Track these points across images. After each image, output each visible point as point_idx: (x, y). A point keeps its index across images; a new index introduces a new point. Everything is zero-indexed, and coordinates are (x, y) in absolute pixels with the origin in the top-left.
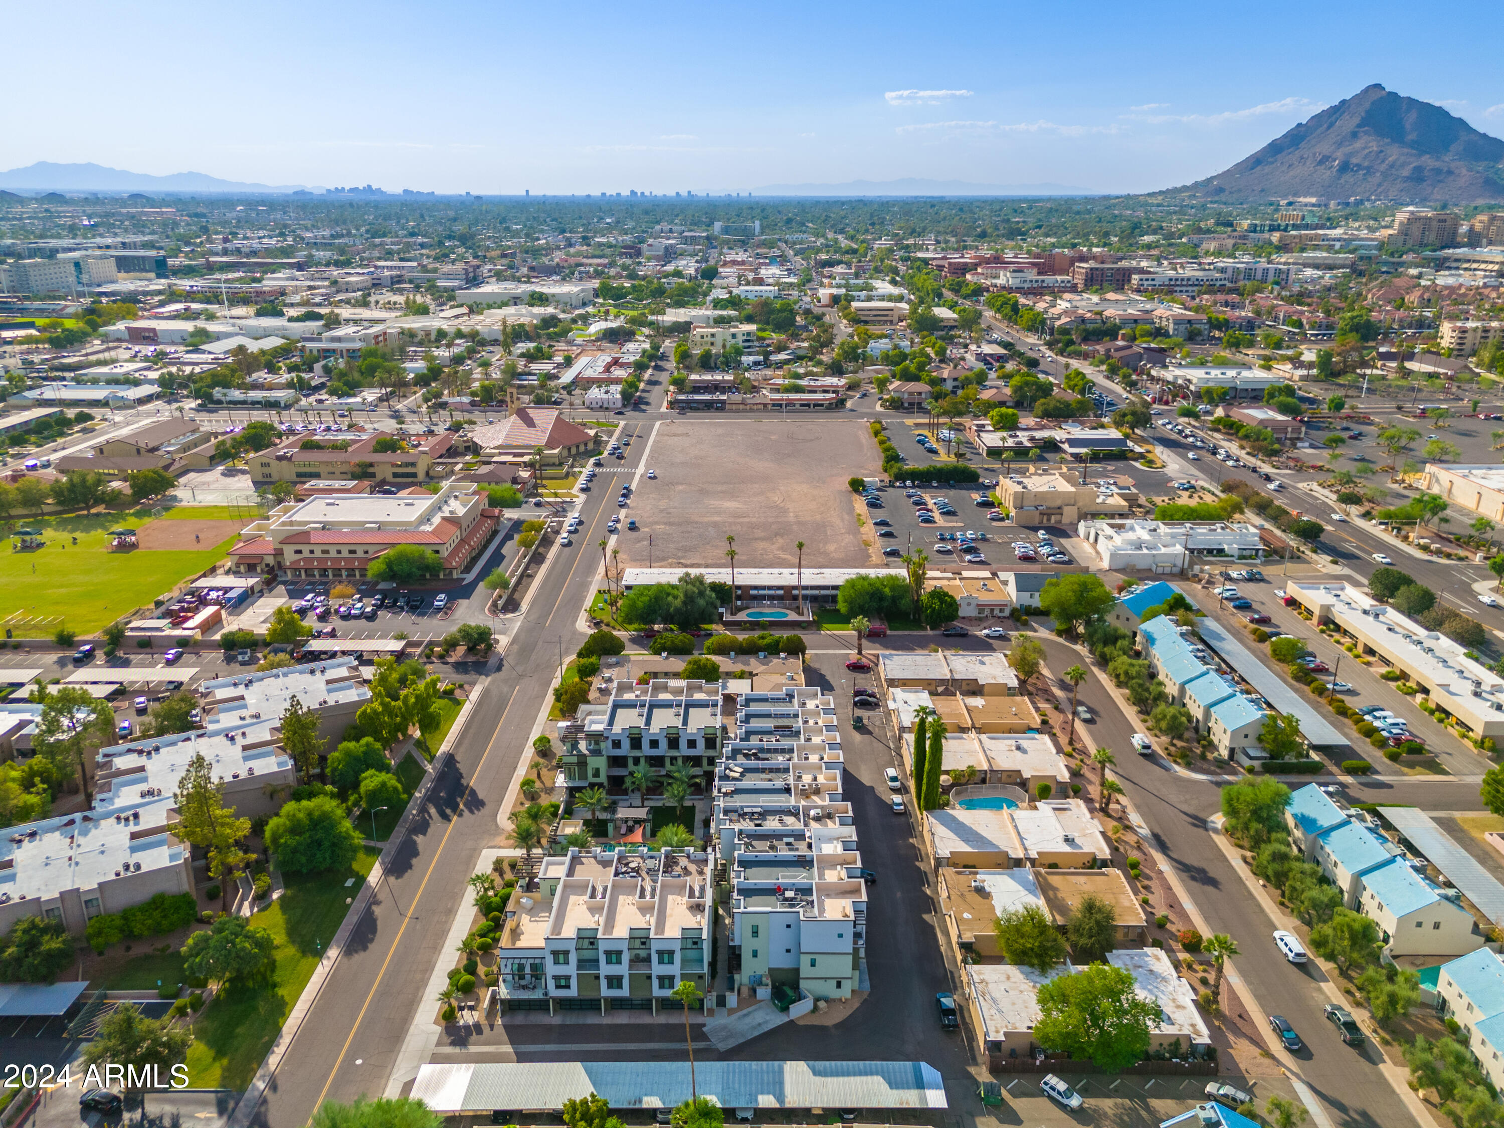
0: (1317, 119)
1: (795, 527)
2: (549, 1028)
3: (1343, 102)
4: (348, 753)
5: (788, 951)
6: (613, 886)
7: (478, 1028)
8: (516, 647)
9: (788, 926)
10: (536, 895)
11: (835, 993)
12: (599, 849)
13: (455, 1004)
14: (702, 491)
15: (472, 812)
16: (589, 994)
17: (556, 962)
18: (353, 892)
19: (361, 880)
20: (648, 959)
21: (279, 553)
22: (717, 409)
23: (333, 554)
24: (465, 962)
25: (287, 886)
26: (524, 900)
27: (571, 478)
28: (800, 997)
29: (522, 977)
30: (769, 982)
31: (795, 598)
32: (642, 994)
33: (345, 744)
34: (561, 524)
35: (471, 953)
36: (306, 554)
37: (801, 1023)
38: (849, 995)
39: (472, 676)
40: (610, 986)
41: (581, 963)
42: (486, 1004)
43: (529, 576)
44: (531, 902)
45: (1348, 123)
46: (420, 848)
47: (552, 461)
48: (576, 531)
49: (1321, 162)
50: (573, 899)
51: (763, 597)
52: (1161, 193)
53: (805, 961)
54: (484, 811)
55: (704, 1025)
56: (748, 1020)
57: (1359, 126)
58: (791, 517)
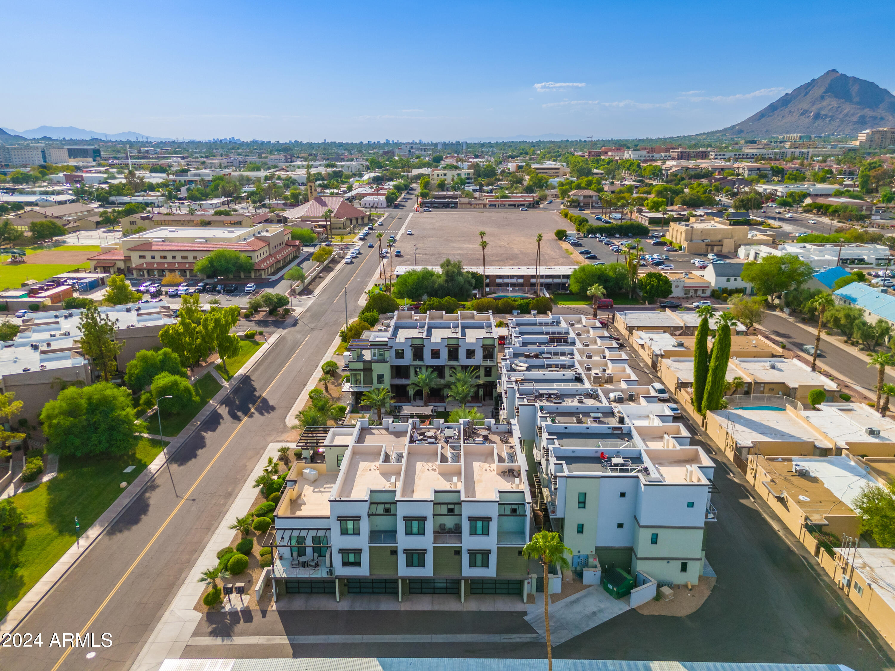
0: (798, 91)
1: (520, 255)
2: (335, 614)
3: (813, 80)
4: (145, 359)
5: (620, 526)
6: (409, 453)
7: (247, 614)
8: (309, 314)
9: (623, 495)
10: (322, 467)
11: (679, 578)
12: (391, 420)
13: (220, 585)
14: (447, 240)
15: (262, 414)
16: (384, 574)
17: (344, 532)
18: (130, 478)
19: (142, 466)
20: (457, 530)
21: (127, 259)
22: (452, 208)
23: (170, 259)
24: (240, 541)
25: (60, 471)
26: (307, 471)
27: (352, 235)
28: (637, 582)
29: (302, 552)
30: (597, 563)
31: (533, 285)
32: (449, 574)
33: (143, 352)
34: (345, 254)
35: (246, 532)
36: (149, 259)
37: (646, 612)
38: (696, 582)
39: (271, 329)
40: (409, 564)
41: (374, 535)
42: (258, 585)
43: (320, 277)
44: (315, 472)
45: (818, 91)
46: (208, 442)
47: (338, 226)
48: (356, 257)
49: (802, 114)
50: (363, 465)
51: (507, 285)
52: (704, 134)
53: (645, 536)
54: (272, 414)
55: (525, 613)
56: (577, 608)
57: (824, 93)
58: (516, 251)
